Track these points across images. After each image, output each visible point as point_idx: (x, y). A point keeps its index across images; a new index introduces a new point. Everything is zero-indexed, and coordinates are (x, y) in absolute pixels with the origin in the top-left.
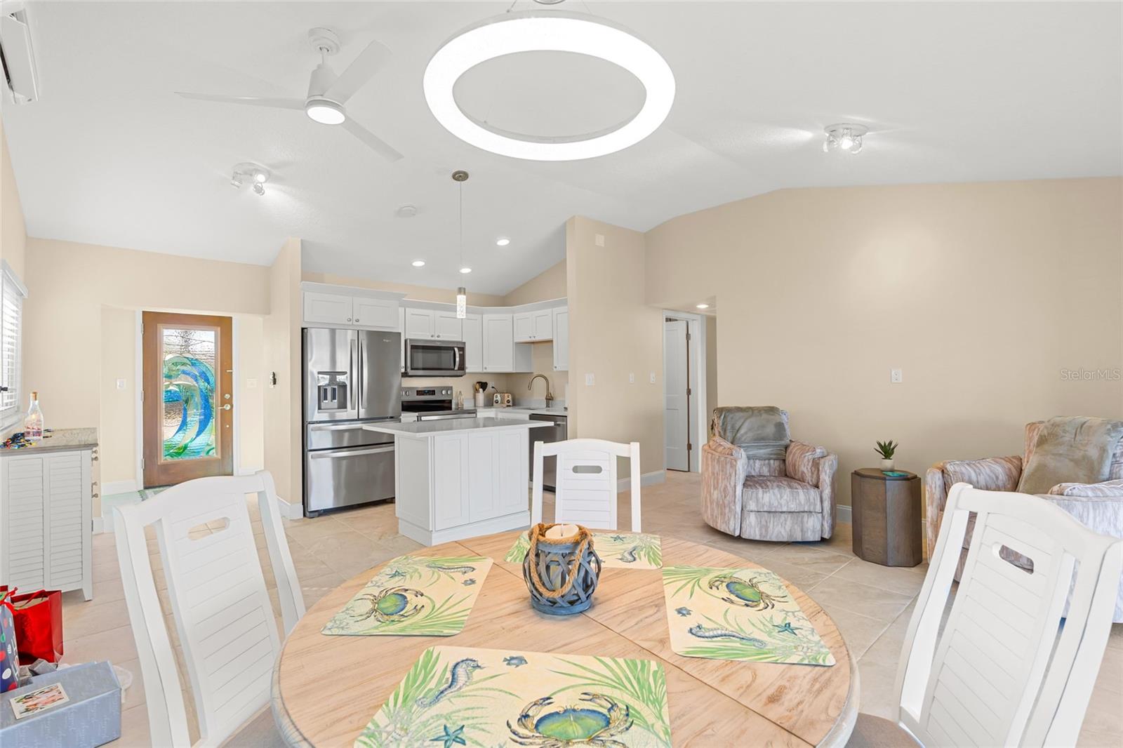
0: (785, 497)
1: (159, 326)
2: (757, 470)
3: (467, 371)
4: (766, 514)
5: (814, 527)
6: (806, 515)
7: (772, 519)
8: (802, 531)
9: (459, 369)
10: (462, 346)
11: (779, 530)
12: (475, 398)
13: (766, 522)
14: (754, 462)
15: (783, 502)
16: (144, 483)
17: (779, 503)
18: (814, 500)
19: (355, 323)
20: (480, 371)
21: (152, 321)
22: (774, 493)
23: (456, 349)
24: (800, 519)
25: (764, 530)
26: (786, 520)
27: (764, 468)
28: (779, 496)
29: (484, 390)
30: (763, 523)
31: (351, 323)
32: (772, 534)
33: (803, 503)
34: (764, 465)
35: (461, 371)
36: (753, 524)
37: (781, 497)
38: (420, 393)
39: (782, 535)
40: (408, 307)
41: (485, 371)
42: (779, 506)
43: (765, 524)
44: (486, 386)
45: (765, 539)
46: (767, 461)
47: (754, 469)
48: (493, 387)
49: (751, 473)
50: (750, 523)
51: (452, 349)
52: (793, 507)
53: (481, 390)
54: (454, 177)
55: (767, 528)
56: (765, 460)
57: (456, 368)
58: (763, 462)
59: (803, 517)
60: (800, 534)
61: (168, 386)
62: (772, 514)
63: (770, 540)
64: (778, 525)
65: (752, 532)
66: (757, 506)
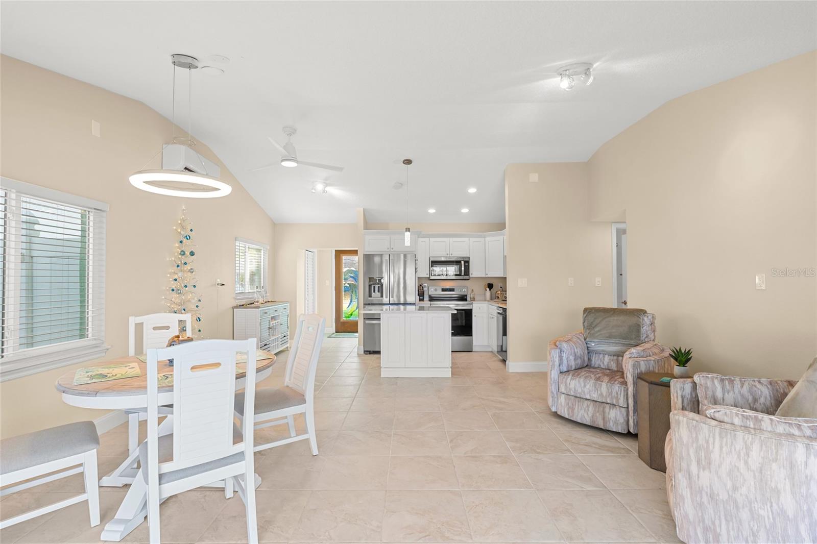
0: (588, 386)
1: (341, 255)
2: (606, 363)
3: (471, 276)
4: (573, 397)
5: (616, 419)
6: (608, 406)
7: (577, 402)
8: (604, 419)
9: (465, 275)
10: (467, 260)
11: (584, 414)
12: (485, 294)
13: (573, 405)
14: (604, 357)
15: (586, 390)
16: (336, 330)
17: (582, 390)
18: (617, 394)
19: (391, 250)
20: (484, 276)
21: (339, 254)
22: (579, 381)
23: (463, 263)
24: (601, 409)
25: (570, 411)
26: (588, 407)
27: (612, 363)
28: (583, 385)
29: (490, 290)
30: (570, 404)
31: (389, 250)
32: (577, 416)
33: (604, 394)
34: (613, 360)
35: (467, 277)
36: (563, 404)
37: (585, 386)
38: (443, 290)
39: (585, 419)
40: (431, 237)
41: (486, 276)
42: (583, 393)
43: (572, 406)
44: (492, 288)
45: (572, 419)
46: (615, 358)
47: (603, 363)
48: (501, 287)
49: (600, 365)
50: (561, 402)
51: (460, 262)
52: (595, 396)
53: (488, 289)
54: (404, 163)
55: (573, 410)
56: (614, 356)
57: (463, 274)
58: (612, 357)
59: (604, 408)
60: (602, 421)
61: (345, 284)
62: (577, 399)
63: (575, 420)
64: (581, 409)
65: (563, 411)
66: (566, 389)
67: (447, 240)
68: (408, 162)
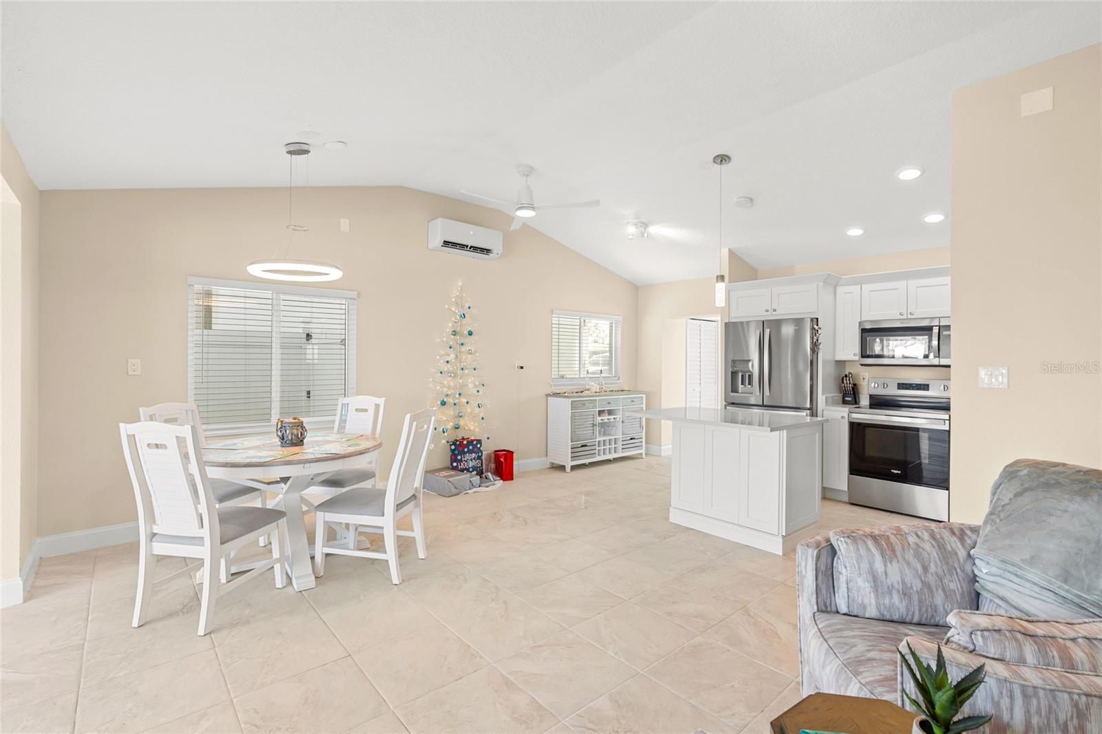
67: (901, 284)
68: (723, 159)
